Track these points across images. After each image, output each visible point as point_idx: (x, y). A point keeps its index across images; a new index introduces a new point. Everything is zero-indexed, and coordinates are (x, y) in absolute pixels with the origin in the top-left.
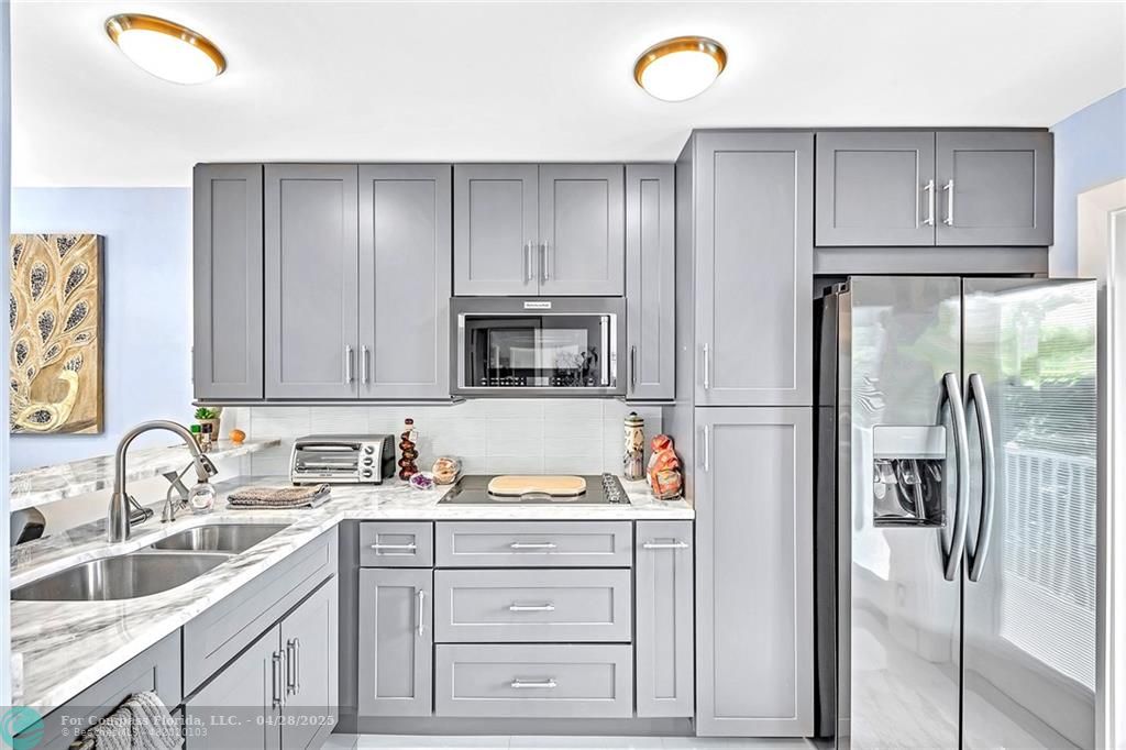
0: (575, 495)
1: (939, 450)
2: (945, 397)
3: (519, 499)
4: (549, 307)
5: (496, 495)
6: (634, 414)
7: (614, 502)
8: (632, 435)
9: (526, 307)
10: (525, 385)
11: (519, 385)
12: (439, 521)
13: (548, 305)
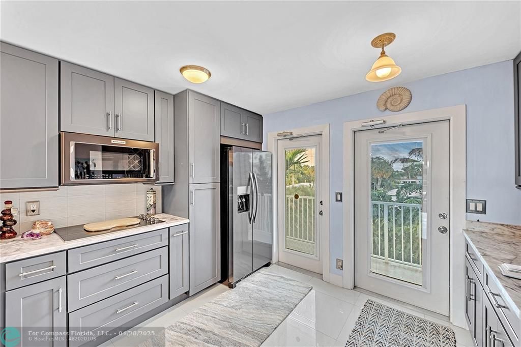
0: (137, 224)
1: (249, 192)
2: (250, 178)
3: (109, 231)
4: (125, 143)
5: (95, 232)
6: (152, 189)
7: (156, 223)
8: (152, 197)
9: (112, 142)
10: (112, 178)
11: (109, 178)
12: (69, 249)
13: (124, 142)
